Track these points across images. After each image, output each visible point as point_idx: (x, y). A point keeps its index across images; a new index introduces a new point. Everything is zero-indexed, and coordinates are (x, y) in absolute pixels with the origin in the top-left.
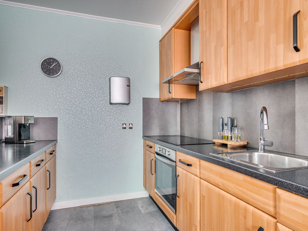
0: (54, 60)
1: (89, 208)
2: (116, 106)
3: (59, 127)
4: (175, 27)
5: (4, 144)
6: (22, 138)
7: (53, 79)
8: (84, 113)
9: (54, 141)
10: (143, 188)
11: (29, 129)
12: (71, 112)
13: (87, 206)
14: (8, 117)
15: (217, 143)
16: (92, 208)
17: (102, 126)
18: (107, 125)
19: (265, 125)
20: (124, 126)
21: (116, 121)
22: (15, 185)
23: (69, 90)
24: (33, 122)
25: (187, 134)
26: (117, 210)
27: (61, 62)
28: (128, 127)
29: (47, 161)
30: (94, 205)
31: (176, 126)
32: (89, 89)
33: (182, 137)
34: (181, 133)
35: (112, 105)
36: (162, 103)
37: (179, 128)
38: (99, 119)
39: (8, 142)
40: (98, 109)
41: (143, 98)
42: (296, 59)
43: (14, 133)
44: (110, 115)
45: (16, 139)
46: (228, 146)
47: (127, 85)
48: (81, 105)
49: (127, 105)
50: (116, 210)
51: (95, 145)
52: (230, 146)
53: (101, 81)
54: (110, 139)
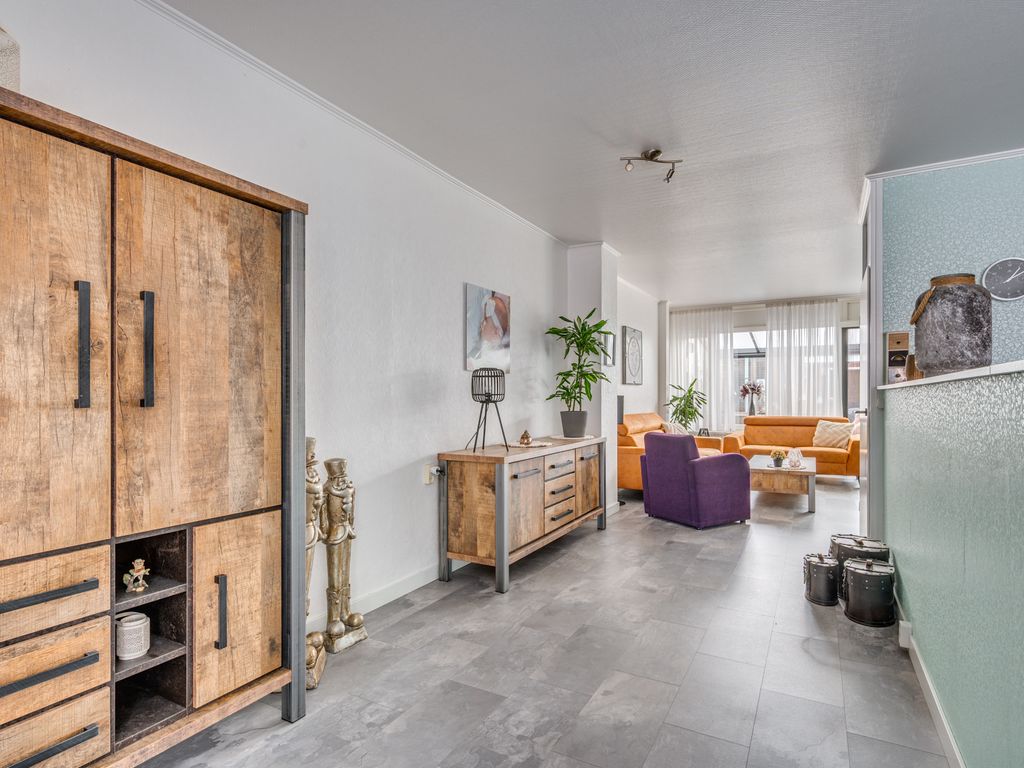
7: (1013, 303)
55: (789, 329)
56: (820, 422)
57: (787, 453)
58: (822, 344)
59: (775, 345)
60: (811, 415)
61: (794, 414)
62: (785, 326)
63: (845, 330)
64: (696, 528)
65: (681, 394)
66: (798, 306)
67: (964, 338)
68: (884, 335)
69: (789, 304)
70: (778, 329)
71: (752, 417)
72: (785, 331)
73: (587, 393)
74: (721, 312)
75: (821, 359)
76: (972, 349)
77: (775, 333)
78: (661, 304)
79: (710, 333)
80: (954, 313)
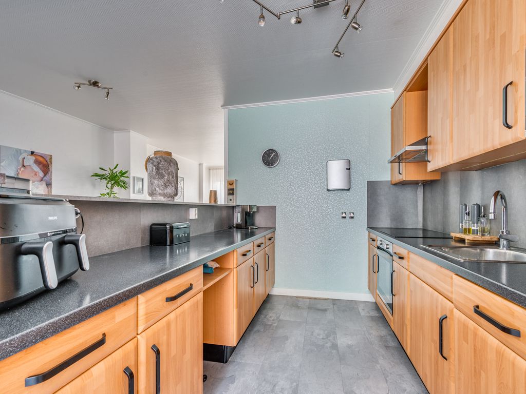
0: (273, 151)
1: (305, 300)
2: (334, 192)
3: (277, 215)
4: (407, 90)
5: (235, 229)
6: (248, 224)
7: (272, 169)
8: (301, 201)
9: (273, 229)
10: (367, 290)
11: (253, 216)
12: (288, 201)
13: (303, 298)
14: (238, 206)
15: (455, 237)
16: (308, 300)
17: (319, 215)
18: (324, 214)
19: (491, 213)
20: (344, 215)
21: (335, 209)
22: (244, 255)
23: (286, 179)
24: (256, 210)
25: (430, 227)
26: (334, 308)
27: (279, 151)
28: (348, 216)
29: (266, 245)
30: (310, 298)
31: (417, 216)
32: (305, 176)
33: (425, 230)
34: (423, 225)
35: (329, 192)
36: (394, 187)
37: (420, 219)
38: (316, 207)
39: (238, 227)
40: (314, 196)
41: (368, 182)
42: (508, 138)
43: (242, 220)
44: (328, 203)
45: (243, 225)
46: (466, 241)
47: (347, 169)
48: (297, 193)
49: (347, 191)
50: (332, 306)
51: (311, 235)
52: (469, 241)
53: (317, 167)
54: (328, 229)
67: (156, 182)
76: (159, 187)
78: (200, 165)
80: (153, 169)
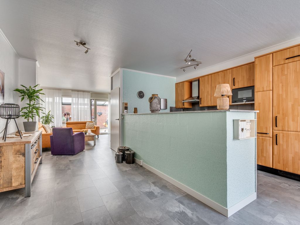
0: (142, 92)
41: (170, 107)
55: (78, 98)
56: (87, 123)
57: (88, 130)
58: (86, 103)
59: (74, 102)
60: (84, 121)
61: (80, 121)
62: (77, 97)
63: (91, 100)
64: (73, 155)
65: (44, 115)
66: (80, 92)
68: (123, 103)
69: (78, 91)
70: (75, 98)
71: (67, 122)
72: (77, 99)
73: (38, 115)
74: (57, 91)
75: (86, 107)
77: (74, 99)
79: (54, 96)
